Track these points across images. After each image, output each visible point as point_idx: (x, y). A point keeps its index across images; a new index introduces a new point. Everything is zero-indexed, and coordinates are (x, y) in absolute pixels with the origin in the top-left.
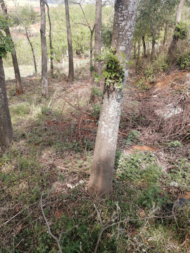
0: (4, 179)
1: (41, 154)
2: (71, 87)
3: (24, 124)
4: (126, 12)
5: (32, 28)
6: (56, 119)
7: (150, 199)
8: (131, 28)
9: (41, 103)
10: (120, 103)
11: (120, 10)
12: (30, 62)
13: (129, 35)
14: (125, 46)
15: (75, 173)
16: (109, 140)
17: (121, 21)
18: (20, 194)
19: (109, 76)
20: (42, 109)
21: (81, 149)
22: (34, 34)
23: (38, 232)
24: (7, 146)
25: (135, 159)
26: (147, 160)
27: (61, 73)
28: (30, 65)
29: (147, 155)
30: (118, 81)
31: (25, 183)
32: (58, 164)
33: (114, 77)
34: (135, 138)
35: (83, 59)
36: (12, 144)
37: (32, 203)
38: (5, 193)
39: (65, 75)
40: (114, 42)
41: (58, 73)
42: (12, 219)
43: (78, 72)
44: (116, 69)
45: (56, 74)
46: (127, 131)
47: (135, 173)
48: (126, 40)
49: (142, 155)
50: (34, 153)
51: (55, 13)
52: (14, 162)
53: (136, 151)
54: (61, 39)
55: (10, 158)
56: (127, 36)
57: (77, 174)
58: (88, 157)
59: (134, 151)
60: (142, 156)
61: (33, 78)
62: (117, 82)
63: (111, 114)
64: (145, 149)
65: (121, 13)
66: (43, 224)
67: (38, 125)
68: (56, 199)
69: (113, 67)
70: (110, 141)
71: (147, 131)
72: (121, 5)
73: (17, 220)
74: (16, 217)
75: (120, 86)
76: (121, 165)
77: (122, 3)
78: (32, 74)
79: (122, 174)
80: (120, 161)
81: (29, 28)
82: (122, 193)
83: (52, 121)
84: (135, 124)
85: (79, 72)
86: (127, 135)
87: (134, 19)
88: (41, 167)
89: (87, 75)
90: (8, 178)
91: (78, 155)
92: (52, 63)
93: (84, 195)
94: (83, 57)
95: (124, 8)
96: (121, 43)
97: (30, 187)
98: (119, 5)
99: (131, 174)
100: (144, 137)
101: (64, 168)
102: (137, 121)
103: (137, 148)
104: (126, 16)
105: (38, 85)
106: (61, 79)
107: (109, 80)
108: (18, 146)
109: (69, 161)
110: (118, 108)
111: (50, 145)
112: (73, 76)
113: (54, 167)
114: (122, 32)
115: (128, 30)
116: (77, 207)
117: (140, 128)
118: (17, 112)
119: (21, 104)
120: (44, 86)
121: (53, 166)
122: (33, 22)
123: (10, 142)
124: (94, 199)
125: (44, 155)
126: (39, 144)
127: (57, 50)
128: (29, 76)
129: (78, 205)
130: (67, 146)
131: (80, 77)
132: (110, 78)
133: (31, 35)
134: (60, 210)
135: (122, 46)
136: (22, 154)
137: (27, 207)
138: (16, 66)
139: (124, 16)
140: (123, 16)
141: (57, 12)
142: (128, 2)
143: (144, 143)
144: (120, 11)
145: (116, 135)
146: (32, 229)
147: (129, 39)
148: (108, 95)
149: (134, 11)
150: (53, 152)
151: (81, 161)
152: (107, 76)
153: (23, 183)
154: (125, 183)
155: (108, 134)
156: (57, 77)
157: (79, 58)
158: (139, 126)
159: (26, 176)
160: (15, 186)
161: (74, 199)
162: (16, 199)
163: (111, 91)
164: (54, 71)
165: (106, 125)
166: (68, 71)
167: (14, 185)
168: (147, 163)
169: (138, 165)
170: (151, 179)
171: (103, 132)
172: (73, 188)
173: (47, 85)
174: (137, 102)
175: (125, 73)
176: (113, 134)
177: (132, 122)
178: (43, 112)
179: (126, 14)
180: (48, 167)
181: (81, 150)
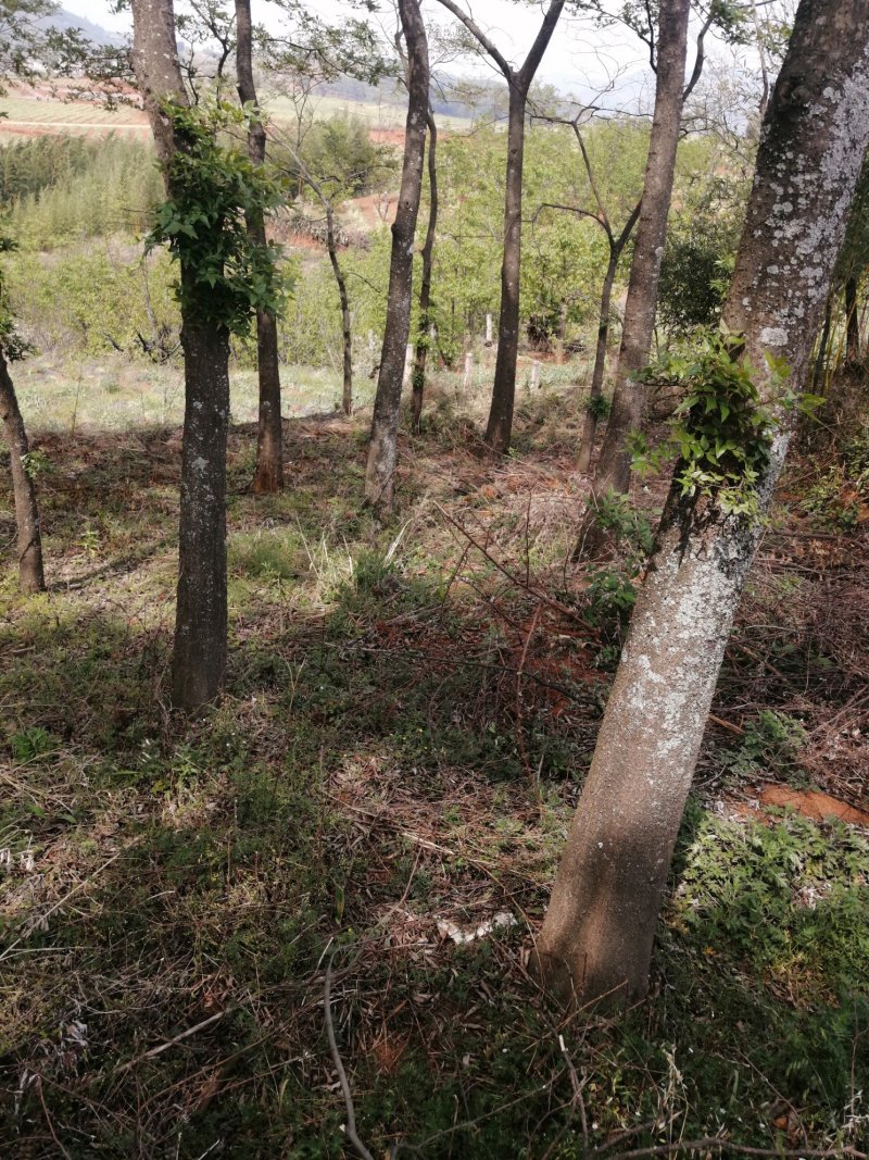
0: (166, 856)
1: (334, 766)
2: (492, 481)
3: (274, 623)
4: (811, 182)
5: (350, 212)
6: (413, 618)
7: (834, 1057)
8: (825, 252)
9: (358, 539)
10: (733, 582)
11: (782, 171)
12: (322, 355)
13: (811, 282)
14: (787, 326)
15: (479, 874)
16: (660, 744)
17: (781, 218)
18: (230, 933)
19: (699, 455)
20: (360, 564)
21: (518, 769)
22: (355, 240)
23: (289, 1118)
24: (195, 711)
25: (772, 850)
26: (829, 865)
27: (457, 413)
28: (324, 369)
29: (832, 839)
30: (736, 478)
31: (252, 885)
32: (407, 822)
33: (719, 460)
34: (776, 751)
35: (554, 361)
36: (218, 706)
37: (277, 982)
38: (164, 918)
39: (471, 426)
40: (737, 307)
41: (439, 416)
42: (183, 1040)
43: (529, 418)
44: (736, 424)
45: (431, 418)
46: (741, 711)
47: (765, 920)
48: (796, 301)
49: (807, 835)
50: (308, 758)
51: (458, 156)
52: (216, 785)
53: (778, 812)
54: (467, 268)
55: (203, 765)
56: (800, 284)
57: (489, 883)
58: (546, 810)
59: (769, 813)
60: (806, 844)
61: (334, 425)
62: (731, 483)
63: (685, 627)
64: (823, 811)
65: (785, 183)
66: (313, 1089)
67: (335, 634)
68: (384, 981)
69: (725, 414)
70: (665, 747)
71: (839, 726)
72: (791, 148)
73: (204, 1049)
74: (197, 1032)
75: (747, 504)
76: (698, 868)
77: (796, 142)
78: (327, 408)
79: (702, 913)
80: (696, 847)
81: (339, 211)
82: (693, 1002)
83: (398, 625)
84: (780, 681)
85: (533, 416)
86: (738, 729)
87: (840, 213)
88: (332, 822)
89: (571, 432)
90: (186, 851)
91: (499, 794)
92: (419, 369)
93: (513, 984)
94: (559, 352)
95: (801, 162)
96: (771, 312)
97: (274, 908)
98: (782, 150)
99: (743, 919)
100: (819, 748)
101: (431, 845)
102: (794, 669)
103: (785, 797)
104: (807, 196)
105: (351, 458)
106: (455, 441)
107: (695, 473)
108: (238, 717)
109: (458, 816)
110: (722, 603)
111: (379, 729)
112: (506, 430)
113: (386, 834)
114: (781, 265)
115: (812, 258)
116: (477, 1036)
117: (804, 706)
118: (253, 568)
119: (273, 532)
120: (376, 468)
121: (384, 827)
122: (358, 188)
123: (212, 693)
124: (556, 1010)
125: (351, 774)
126: (331, 719)
127: (444, 313)
128: (315, 417)
129: (477, 1026)
130: (455, 744)
131: (537, 442)
132: (704, 465)
133: (343, 240)
134: (395, 1037)
135: (772, 327)
136: (254, 753)
137: (251, 998)
138: (268, 368)
139: (796, 195)
140: (793, 195)
141: (466, 151)
142: (825, 138)
143: (818, 779)
144: (780, 175)
145: (697, 725)
146: (262, 1101)
147: (807, 299)
148: (684, 539)
149: (846, 179)
150: (391, 765)
151: (511, 824)
152: (692, 453)
153: (244, 886)
154: (711, 957)
155: (662, 715)
156: (434, 429)
157: (540, 354)
158: (798, 697)
159: (261, 856)
160: (211, 894)
161: (462, 995)
162: (208, 952)
163: (696, 521)
164: (424, 401)
165: (657, 672)
166: (489, 411)
167: (208, 889)
168: (829, 878)
169: (783, 882)
170: (843, 958)
171: (637, 703)
172: (462, 944)
173: (391, 464)
174: (800, 581)
175: (774, 449)
176: (685, 718)
177: (768, 672)
178: (361, 581)
179: (810, 189)
180: (361, 828)
181: (516, 770)
